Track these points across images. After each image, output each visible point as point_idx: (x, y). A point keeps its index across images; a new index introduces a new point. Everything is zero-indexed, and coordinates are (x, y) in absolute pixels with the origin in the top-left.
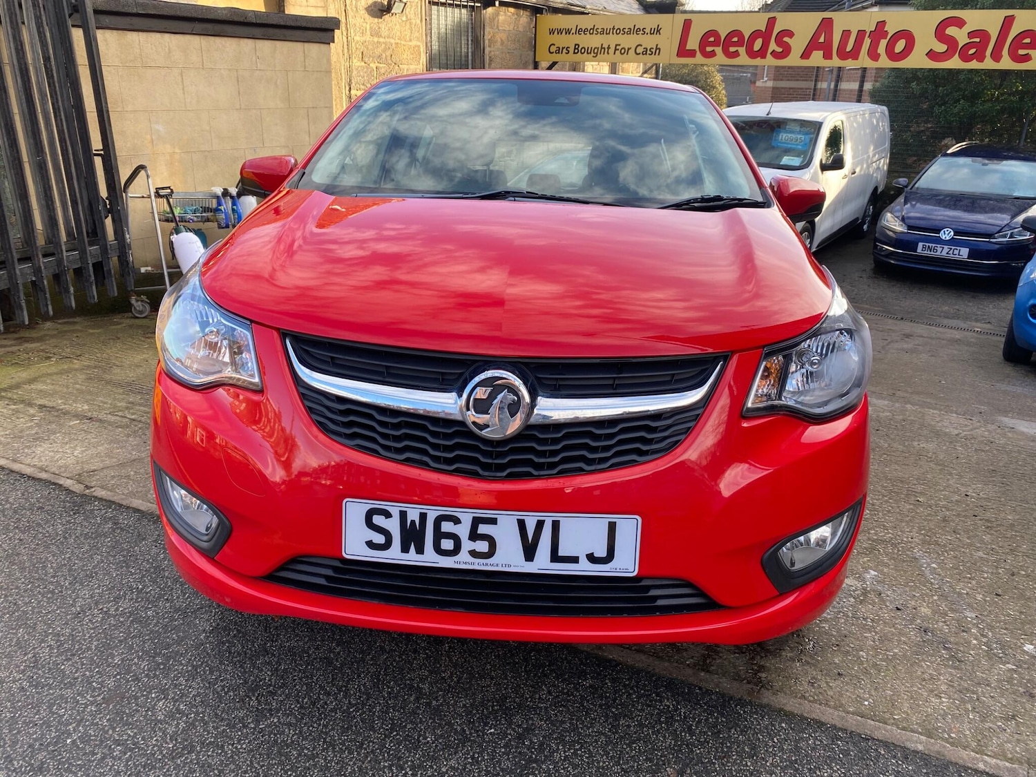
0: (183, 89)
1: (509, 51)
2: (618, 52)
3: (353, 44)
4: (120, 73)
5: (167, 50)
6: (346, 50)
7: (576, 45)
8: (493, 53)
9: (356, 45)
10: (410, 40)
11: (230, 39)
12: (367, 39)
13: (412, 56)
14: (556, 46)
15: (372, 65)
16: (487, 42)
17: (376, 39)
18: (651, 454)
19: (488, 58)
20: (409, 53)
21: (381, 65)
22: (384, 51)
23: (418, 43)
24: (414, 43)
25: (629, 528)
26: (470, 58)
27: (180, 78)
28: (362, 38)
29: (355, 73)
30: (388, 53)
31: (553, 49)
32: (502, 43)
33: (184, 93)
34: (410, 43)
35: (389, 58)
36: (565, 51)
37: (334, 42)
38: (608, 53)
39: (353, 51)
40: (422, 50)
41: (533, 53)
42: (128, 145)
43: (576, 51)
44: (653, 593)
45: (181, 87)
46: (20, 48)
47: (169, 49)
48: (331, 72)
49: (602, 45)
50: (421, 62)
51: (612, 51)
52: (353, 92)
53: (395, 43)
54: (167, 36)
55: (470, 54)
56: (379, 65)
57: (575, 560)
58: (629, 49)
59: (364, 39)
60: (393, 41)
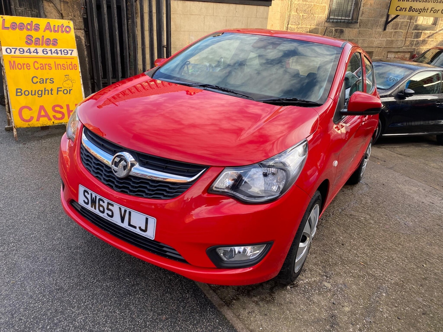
0: (204, 24)
1: (374, 9)
2: (432, 12)
3: (293, 5)
4: (181, 17)
5: (200, 8)
6: (289, 7)
7: (410, 7)
8: (364, 10)
9: (294, 5)
10: (322, 3)
11: (226, 4)
12: (301, 3)
13: (321, 11)
14: (400, 7)
15: (301, 14)
16: (362, 5)
17: (304, 3)
18: (168, 197)
19: (361, 12)
20: (320, 9)
21: (305, 14)
22: (308, 8)
23: (325, 5)
24: (323, 5)
25: (153, 222)
26: (352, 12)
27: (203, 19)
28: (298, 2)
29: (292, 17)
30: (309, 9)
31: (398, 9)
32: (371, 5)
33: (204, 25)
34: (321, 5)
35: (309, 11)
36: (404, 10)
37: (271, 6)
38: (427, 12)
39: (293, 8)
40: (327, 8)
41: (388, 10)
42: (180, 44)
43: (410, 10)
44: (165, 249)
45: (203, 22)
46: (141, 8)
47: (201, 8)
48: (268, 18)
49: (424, 7)
50: (325, 13)
51: (429, 11)
52: (289, 26)
53: (314, 5)
54: (201, 3)
55: (352, 10)
56: (304, 14)
57: (135, 227)
58: (438, 10)
59: (299, 2)
60: (313, 4)
